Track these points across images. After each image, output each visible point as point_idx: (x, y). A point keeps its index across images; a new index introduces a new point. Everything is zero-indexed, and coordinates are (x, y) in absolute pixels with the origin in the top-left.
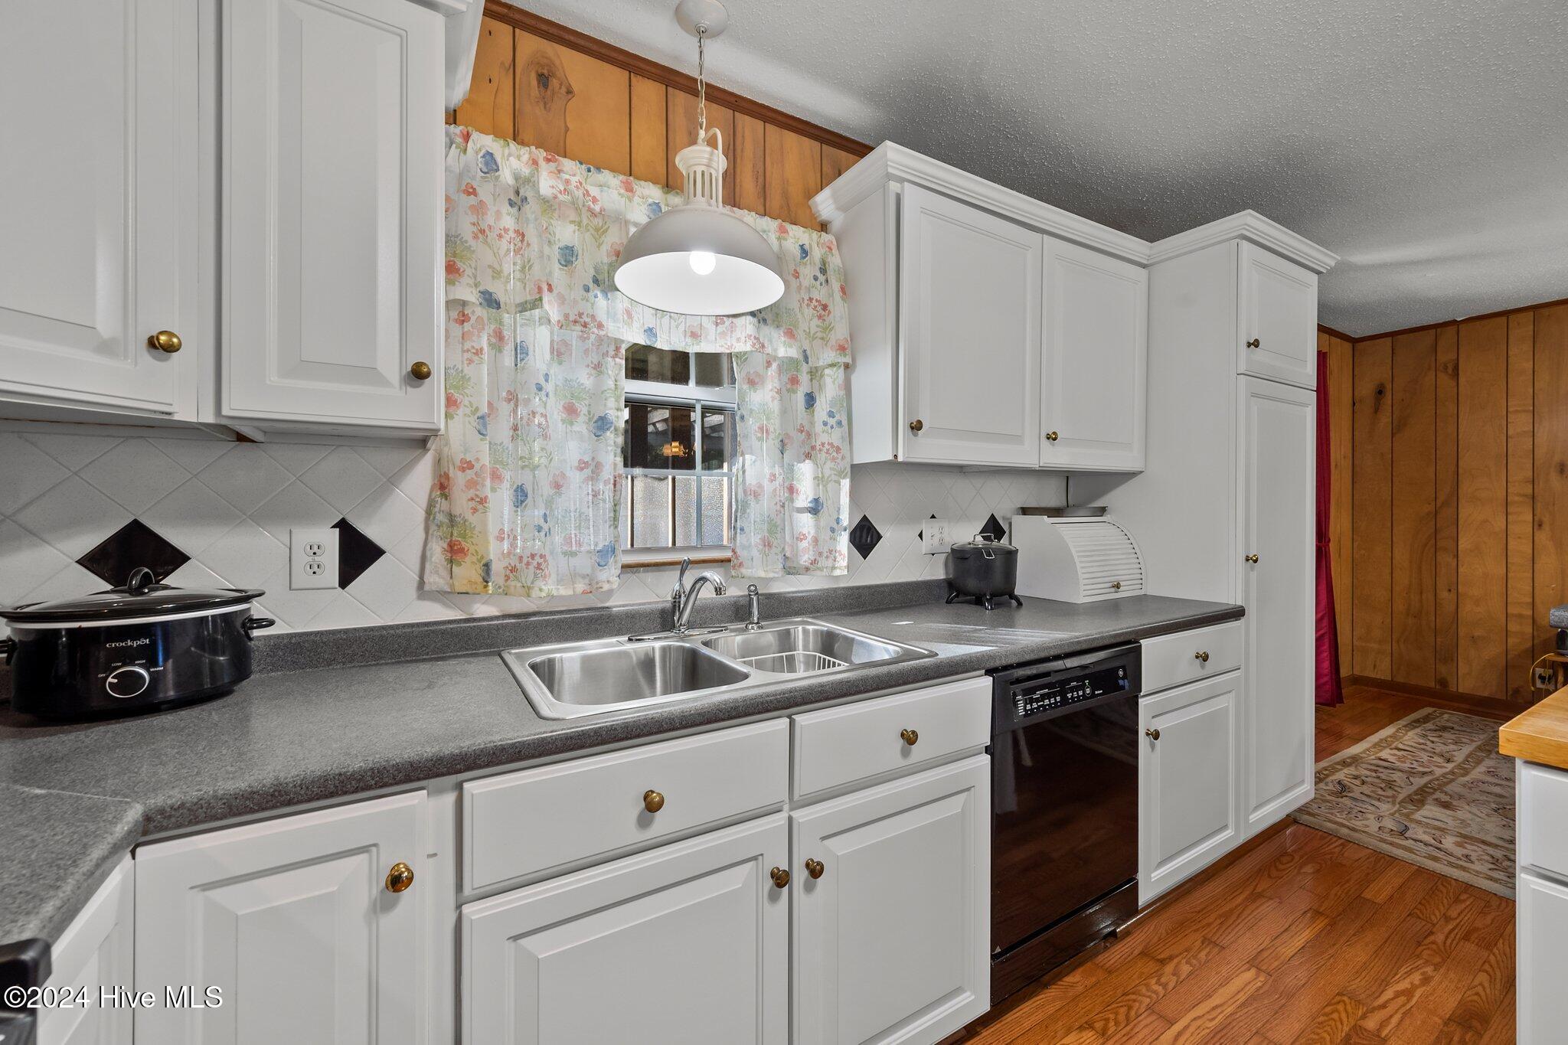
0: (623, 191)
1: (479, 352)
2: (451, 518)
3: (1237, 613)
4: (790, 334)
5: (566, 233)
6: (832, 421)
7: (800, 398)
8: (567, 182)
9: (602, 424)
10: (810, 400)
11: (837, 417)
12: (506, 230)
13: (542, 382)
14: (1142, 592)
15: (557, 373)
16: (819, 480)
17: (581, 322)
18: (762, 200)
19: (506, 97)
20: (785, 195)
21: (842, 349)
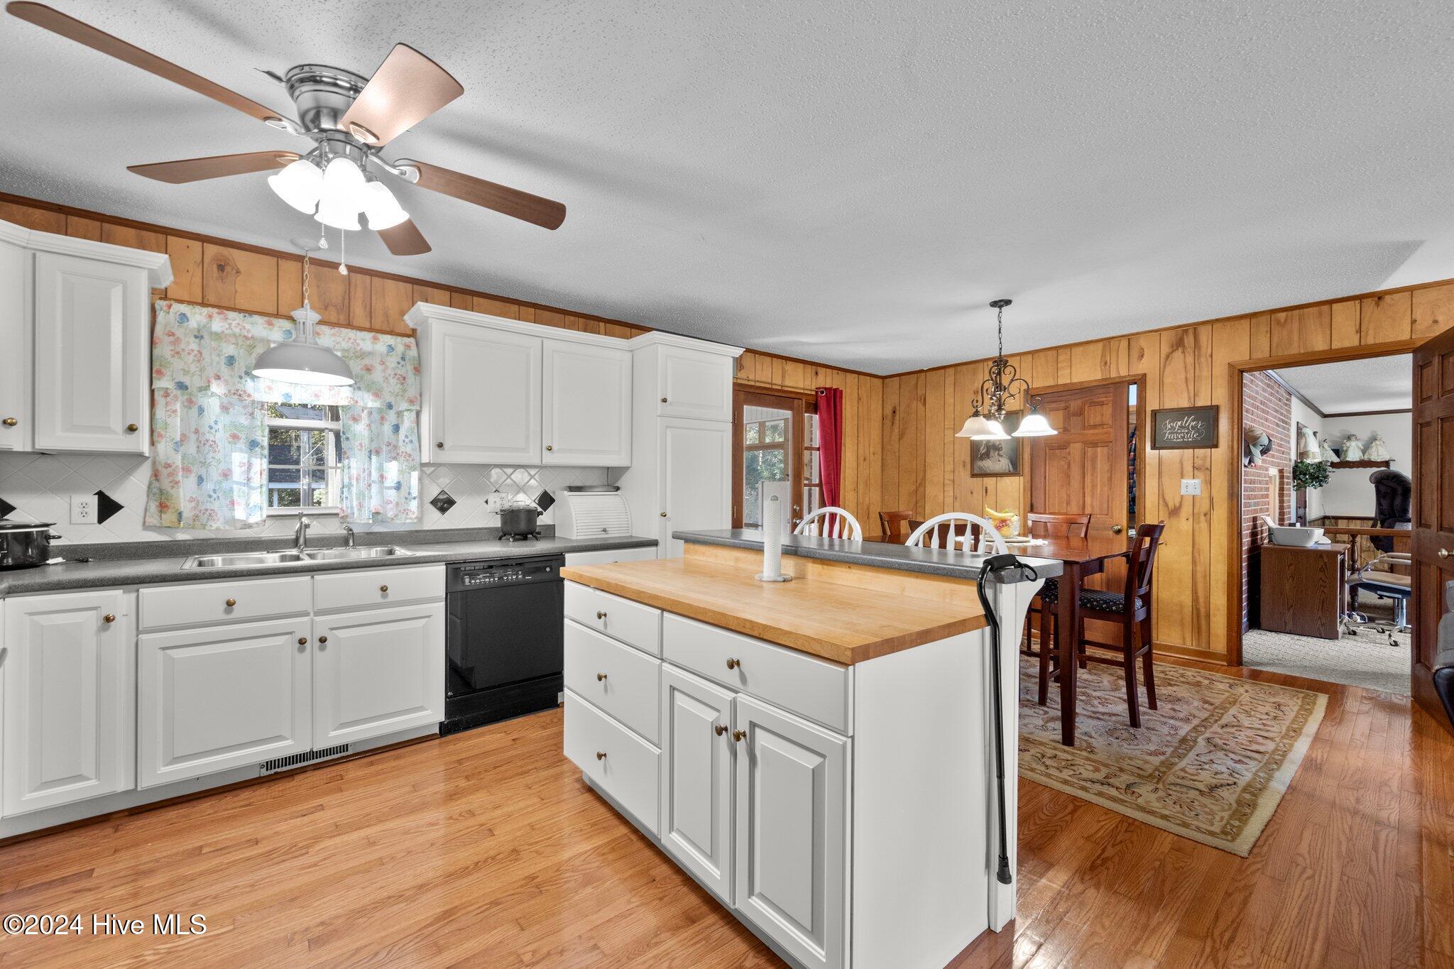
0: (266, 326)
1: (175, 411)
2: (161, 491)
3: (654, 543)
4: (377, 395)
5: (230, 350)
6: (407, 440)
7: (387, 428)
8: (230, 324)
9: (253, 444)
10: (396, 428)
11: (410, 438)
12: (193, 351)
13: (213, 424)
14: (628, 535)
15: (225, 420)
16: (401, 472)
17: (239, 395)
18: (369, 319)
19: (198, 279)
20: (386, 315)
21: (411, 402)
